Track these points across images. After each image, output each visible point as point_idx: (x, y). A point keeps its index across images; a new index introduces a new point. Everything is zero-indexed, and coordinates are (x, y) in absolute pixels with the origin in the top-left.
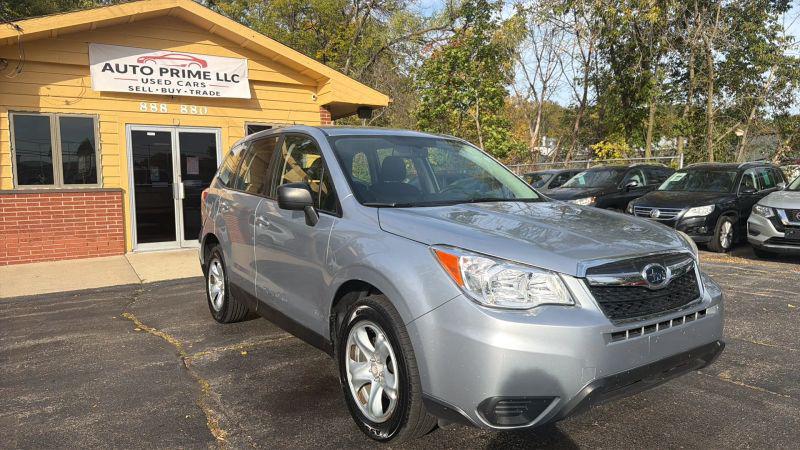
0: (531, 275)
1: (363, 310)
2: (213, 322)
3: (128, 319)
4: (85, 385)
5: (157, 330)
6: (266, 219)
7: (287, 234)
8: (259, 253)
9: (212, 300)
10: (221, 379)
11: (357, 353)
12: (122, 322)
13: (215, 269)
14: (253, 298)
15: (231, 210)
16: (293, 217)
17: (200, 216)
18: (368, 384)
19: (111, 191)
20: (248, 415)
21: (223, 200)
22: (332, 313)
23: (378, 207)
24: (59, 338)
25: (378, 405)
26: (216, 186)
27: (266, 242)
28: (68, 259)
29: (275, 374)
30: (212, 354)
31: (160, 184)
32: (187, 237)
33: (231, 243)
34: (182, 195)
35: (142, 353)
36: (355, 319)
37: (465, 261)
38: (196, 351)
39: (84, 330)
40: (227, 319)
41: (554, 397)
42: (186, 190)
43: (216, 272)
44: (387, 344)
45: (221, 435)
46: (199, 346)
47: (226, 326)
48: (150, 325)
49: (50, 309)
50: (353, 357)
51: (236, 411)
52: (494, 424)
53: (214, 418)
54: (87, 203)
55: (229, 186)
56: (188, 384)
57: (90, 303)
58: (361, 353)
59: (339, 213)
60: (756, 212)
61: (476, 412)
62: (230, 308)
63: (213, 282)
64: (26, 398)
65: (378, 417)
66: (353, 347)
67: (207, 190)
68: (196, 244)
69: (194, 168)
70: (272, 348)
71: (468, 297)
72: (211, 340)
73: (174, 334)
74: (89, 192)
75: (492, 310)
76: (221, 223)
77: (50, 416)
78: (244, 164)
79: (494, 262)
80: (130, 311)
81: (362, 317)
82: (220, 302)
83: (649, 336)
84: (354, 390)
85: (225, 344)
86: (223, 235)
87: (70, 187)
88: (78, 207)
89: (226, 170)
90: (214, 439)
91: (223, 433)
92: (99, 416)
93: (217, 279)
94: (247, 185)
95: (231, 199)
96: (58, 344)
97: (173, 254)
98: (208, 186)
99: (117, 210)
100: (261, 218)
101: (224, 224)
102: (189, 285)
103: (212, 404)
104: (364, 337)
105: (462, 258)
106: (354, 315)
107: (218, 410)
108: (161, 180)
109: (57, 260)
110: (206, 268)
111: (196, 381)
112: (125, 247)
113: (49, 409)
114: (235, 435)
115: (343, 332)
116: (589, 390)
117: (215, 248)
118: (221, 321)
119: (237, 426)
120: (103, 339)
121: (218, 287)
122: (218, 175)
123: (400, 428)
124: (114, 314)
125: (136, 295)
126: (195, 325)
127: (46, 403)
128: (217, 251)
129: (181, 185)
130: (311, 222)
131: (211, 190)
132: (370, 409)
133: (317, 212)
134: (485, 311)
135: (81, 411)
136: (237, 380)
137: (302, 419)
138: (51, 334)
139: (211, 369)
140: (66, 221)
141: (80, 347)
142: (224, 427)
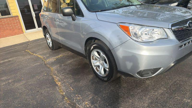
0: (153, 30)
1: (95, 46)
2: (50, 50)
3: (27, 52)
4: (19, 73)
5: (36, 54)
6: (59, 20)
7: (65, 24)
8: (59, 30)
9: (49, 44)
10: (56, 66)
11: (94, 58)
12: (26, 53)
13: (48, 36)
14: (60, 44)
15: (49, 18)
16: (68, 18)
17: (40, 21)
18: (99, 66)
19: (15, 17)
20: (66, 77)
21: (46, 15)
22: (85, 47)
23: (96, 12)
24: (10, 59)
25: (103, 72)
26: (43, 12)
27: (60, 27)
28: (9, 36)
29: (70, 63)
30: (52, 59)
31: (28, 13)
32: (39, 27)
33: (50, 28)
34: (35, 16)
35: (33, 61)
36: (92, 49)
37: (131, 27)
38: (47, 59)
39: (16, 56)
40: (54, 49)
41: (161, 68)
42: (36, 14)
43: (48, 37)
44: (104, 56)
45: (59, 84)
46: (48, 58)
47: (54, 51)
48: (33, 53)
49: (6, 51)
50: (93, 59)
51: (62, 76)
52: (142, 77)
53: (56, 79)
54: (9, 21)
55: (47, 11)
56: (47, 69)
57: (16, 48)
58: (95, 58)
59: (83, 16)
60: (190, 3)
61: (137, 74)
62: (54, 46)
63: (48, 40)
64: (3, 78)
65: (103, 75)
66: (93, 57)
67: (40, 13)
68: (41, 29)
69: (36, 8)
70: (68, 56)
71: (133, 39)
72: (51, 56)
73: (40, 55)
74: (9, 18)
75: (142, 43)
76: (46, 23)
77: (11, 83)
78: (49, 4)
79: (141, 27)
80: (28, 49)
81: (95, 48)
82: (51, 45)
83: (189, 45)
84: (95, 68)
85: (55, 56)
86: (47, 26)
87: (4, 17)
88: (7, 22)
89: (45, 6)
90: (57, 85)
91: (60, 83)
92: (24, 82)
93: (49, 39)
94: (51, 10)
95: (48, 15)
96: (9, 61)
97: (36, 32)
98: (41, 12)
99: (18, 22)
100: (58, 20)
101: (47, 23)
102: (42, 40)
103: (55, 74)
104: (96, 54)
105: (130, 26)
106: (92, 47)
107: (57, 76)
108: (28, 12)
109: (6, 37)
110: (45, 36)
111: (49, 68)
112: (23, 31)
113: (10, 81)
114: (63, 83)
115: (89, 52)
116: (173, 64)
117: (46, 30)
118: (52, 50)
119: (63, 80)
120: (21, 58)
121: (49, 41)
122: (43, 8)
123: (111, 78)
124: (23, 51)
125: (28, 45)
126: (45, 51)
127: (9, 79)
128: (47, 31)
129: (34, 13)
130: (74, 20)
131: (42, 13)
132: (101, 73)
133: (75, 16)
134: (140, 44)
135: (19, 81)
136: (60, 66)
137: (81, 76)
138: (8, 58)
139: (53, 64)
140: (5, 26)
141: (16, 61)
142: (59, 81)
